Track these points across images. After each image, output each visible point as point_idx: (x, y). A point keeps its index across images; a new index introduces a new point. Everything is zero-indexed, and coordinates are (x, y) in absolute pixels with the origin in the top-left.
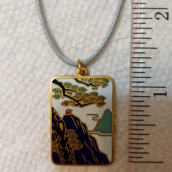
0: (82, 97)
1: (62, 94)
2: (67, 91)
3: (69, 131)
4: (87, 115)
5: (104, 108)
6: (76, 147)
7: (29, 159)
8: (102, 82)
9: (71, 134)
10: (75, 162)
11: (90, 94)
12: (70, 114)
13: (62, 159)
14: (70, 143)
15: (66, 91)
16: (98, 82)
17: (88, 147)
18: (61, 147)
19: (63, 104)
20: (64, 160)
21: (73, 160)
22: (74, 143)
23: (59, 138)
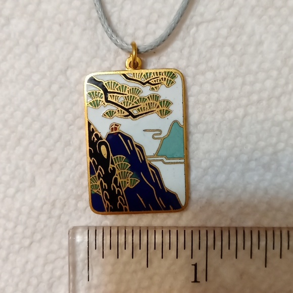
0: (135, 102)
1: (103, 99)
2: (112, 94)
3: (117, 157)
4: (144, 131)
5: (170, 119)
6: (128, 183)
7: (56, 212)
8: (165, 78)
9: (120, 163)
10: (128, 207)
11: (147, 98)
12: (117, 131)
13: (106, 204)
14: (118, 177)
15: (109, 95)
16: (159, 78)
17: (148, 183)
18: (104, 184)
19: (105, 115)
20: (110, 206)
21: (124, 205)
22: (125, 177)
23: (100, 170)
